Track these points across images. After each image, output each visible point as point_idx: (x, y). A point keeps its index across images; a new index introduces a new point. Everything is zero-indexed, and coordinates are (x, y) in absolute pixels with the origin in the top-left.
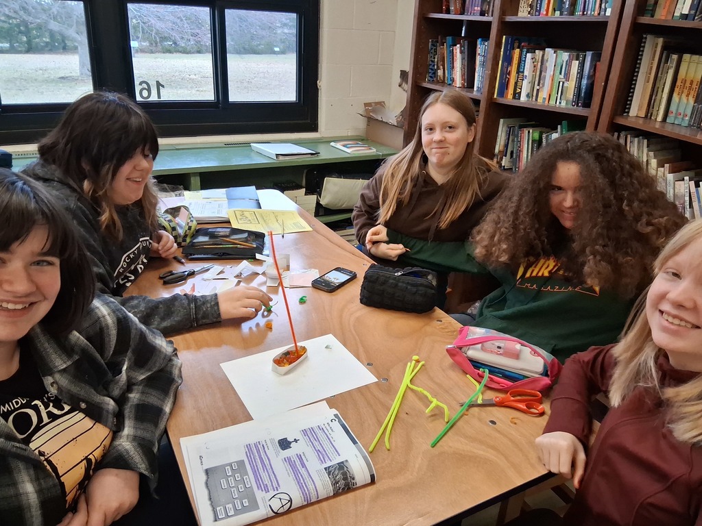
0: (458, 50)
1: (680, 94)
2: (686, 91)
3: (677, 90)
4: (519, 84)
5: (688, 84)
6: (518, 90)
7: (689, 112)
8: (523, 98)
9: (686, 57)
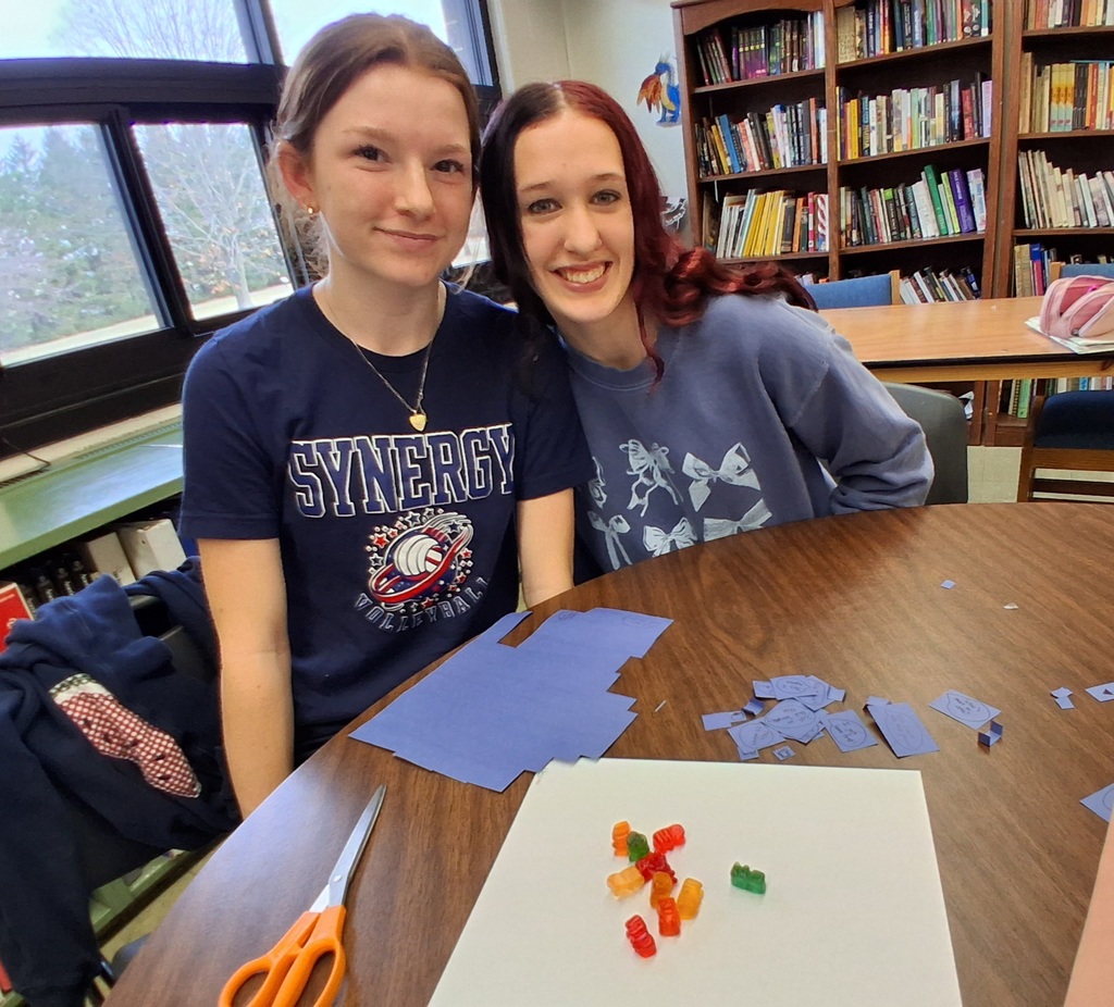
0: (748, 127)
1: (1058, 102)
2: (1063, 99)
3: (1054, 99)
4: (865, 138)
5: (1063, 92)
6: (866, 146)
7: (1070, 118)
8: (874, 153)
9: (1056, 66)
